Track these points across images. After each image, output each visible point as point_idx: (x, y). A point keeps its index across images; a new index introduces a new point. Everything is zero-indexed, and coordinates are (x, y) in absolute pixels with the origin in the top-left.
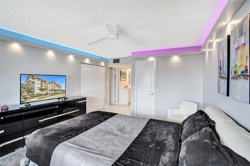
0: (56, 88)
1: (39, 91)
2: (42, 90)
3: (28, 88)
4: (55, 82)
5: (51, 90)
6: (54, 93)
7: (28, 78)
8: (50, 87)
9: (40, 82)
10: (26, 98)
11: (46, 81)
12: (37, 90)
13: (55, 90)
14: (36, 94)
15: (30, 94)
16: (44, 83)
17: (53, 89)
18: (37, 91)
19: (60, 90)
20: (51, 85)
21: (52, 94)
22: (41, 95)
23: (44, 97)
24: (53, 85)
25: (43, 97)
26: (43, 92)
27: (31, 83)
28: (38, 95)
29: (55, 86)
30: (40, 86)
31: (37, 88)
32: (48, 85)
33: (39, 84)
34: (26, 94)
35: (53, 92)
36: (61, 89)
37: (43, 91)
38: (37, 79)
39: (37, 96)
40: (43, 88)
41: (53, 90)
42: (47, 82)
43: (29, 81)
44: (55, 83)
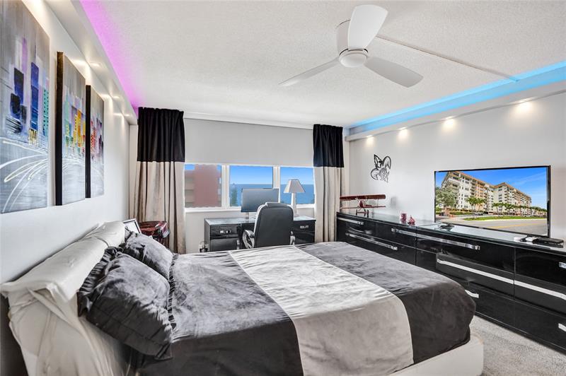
0: (513, 202)
1: (468, 204)
2: (473, 201)
3: (445, 195)
4: (511, 186)
5: (496, 205)
6: (506, 213)
7: (448, 177)
8: (494, 196)
9: (469, 186)
10: (442, 214)
11: (483, 182)
12: (464, 201)
13: (509, 207)
14: (460, 208)
15: (450, 207)
16: (478, 188)
17: (504, 202)
18: (462, 203)
19: (525, 207)
20: (497, 193)
21: (500, 215)
22: (472, 212)
23: (478, 219)
24: (503, 192)
25: (475, 217)
26: (477, 207)
27: (451, 186)
28: (464, 212)
29: (511, 195)
30: (469, 193)
31: (464, 197)
32: (490, 193)
33: (467, 189)
34: (442, 207)
35: (504, 211)
36: (531, 205)
37: (476, 203)
38: (465, 180)
39: (462, 214)
40: (477, 197)
41: (503, 204)
42: (487, 186)
43: (449, 184)
44: (509, 189)
